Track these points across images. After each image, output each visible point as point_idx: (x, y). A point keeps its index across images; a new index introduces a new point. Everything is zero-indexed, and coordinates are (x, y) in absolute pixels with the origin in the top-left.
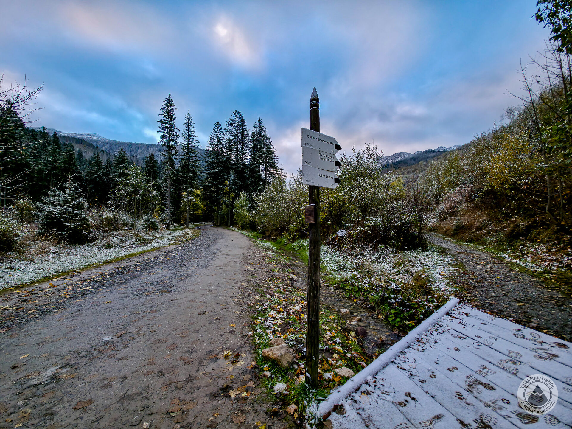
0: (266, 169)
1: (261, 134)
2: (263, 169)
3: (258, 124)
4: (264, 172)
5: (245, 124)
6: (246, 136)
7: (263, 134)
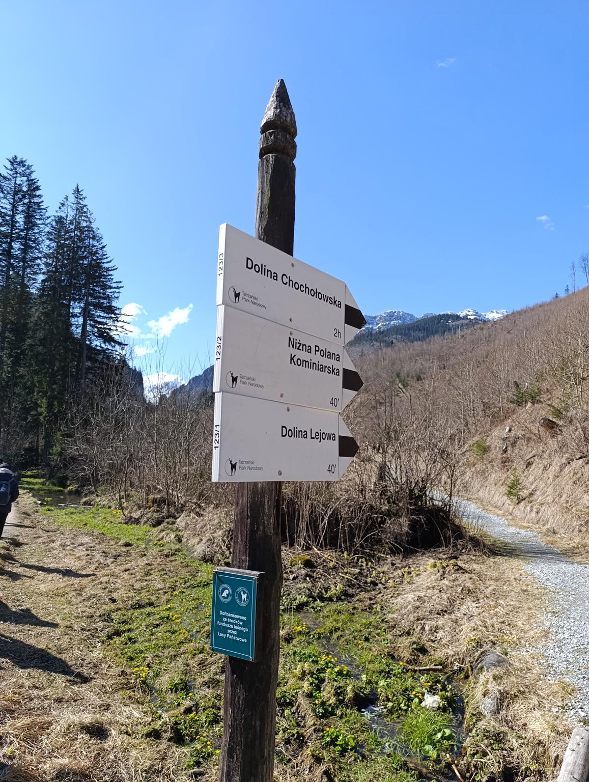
0: (86, 313)
1: (79, 223)
2: (77, 311)
3: (72, 199)
4: (81, 320)
5: (38, 193)
6: (38, 222)
7: (84, 224)
